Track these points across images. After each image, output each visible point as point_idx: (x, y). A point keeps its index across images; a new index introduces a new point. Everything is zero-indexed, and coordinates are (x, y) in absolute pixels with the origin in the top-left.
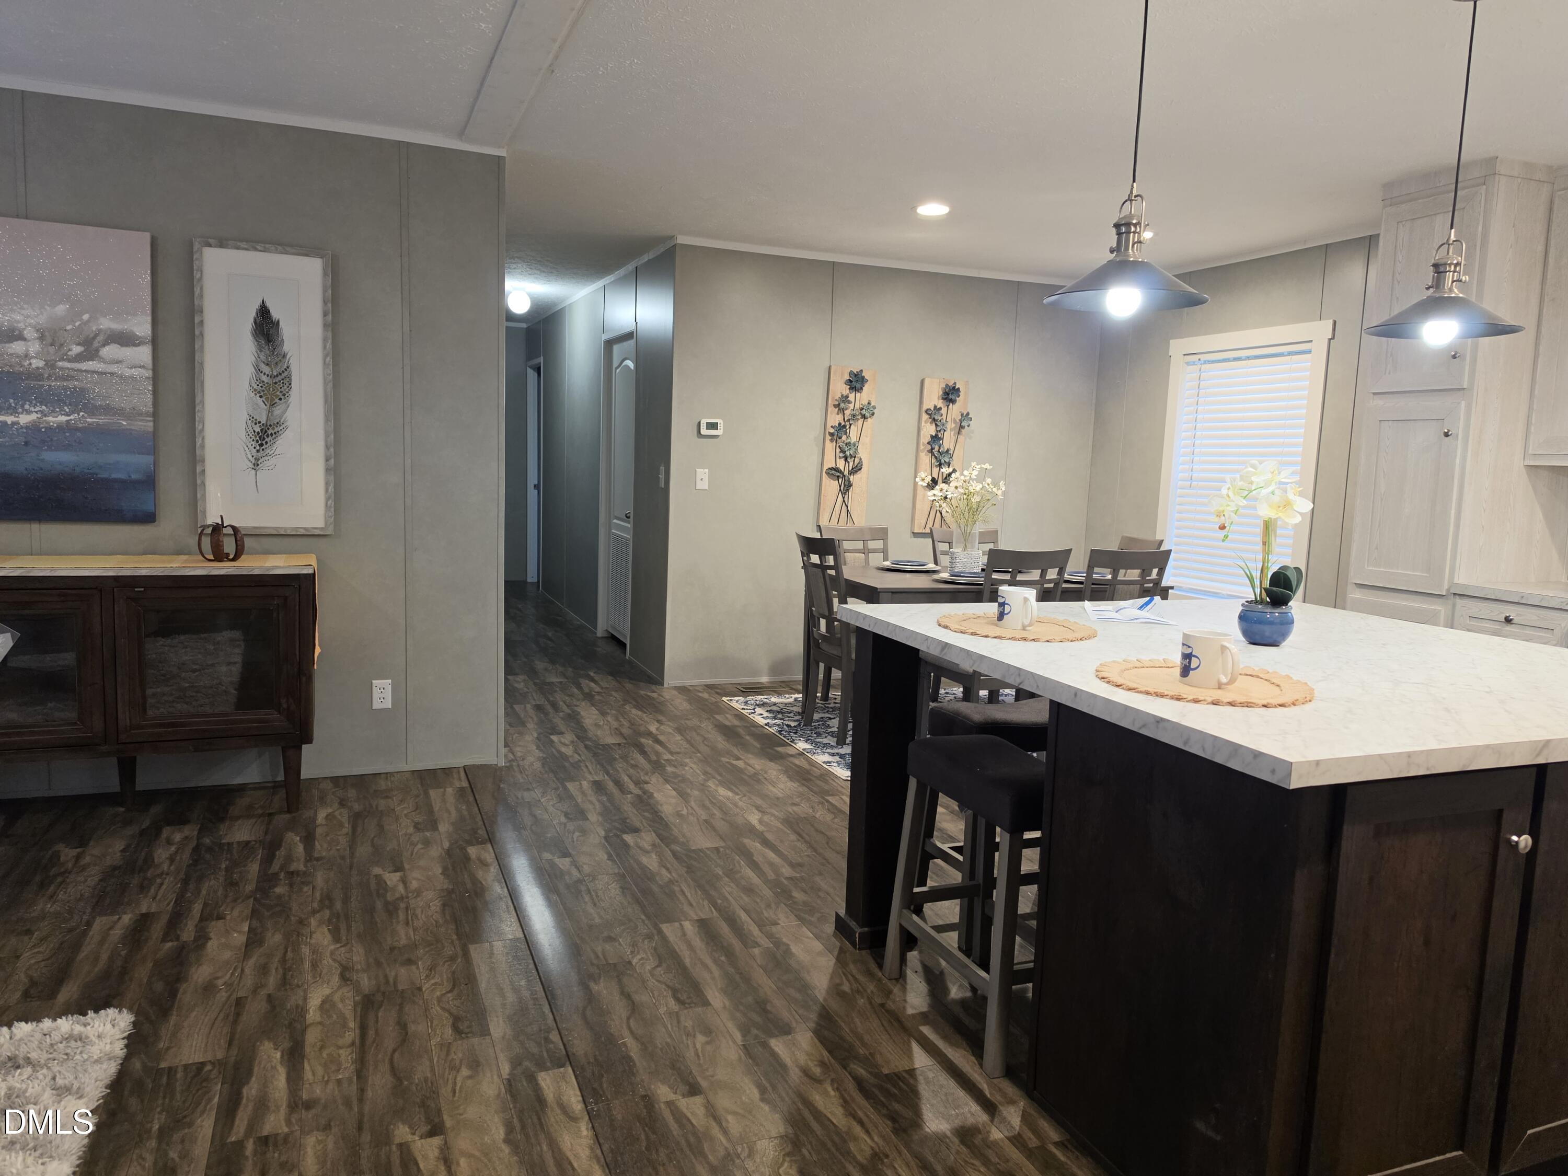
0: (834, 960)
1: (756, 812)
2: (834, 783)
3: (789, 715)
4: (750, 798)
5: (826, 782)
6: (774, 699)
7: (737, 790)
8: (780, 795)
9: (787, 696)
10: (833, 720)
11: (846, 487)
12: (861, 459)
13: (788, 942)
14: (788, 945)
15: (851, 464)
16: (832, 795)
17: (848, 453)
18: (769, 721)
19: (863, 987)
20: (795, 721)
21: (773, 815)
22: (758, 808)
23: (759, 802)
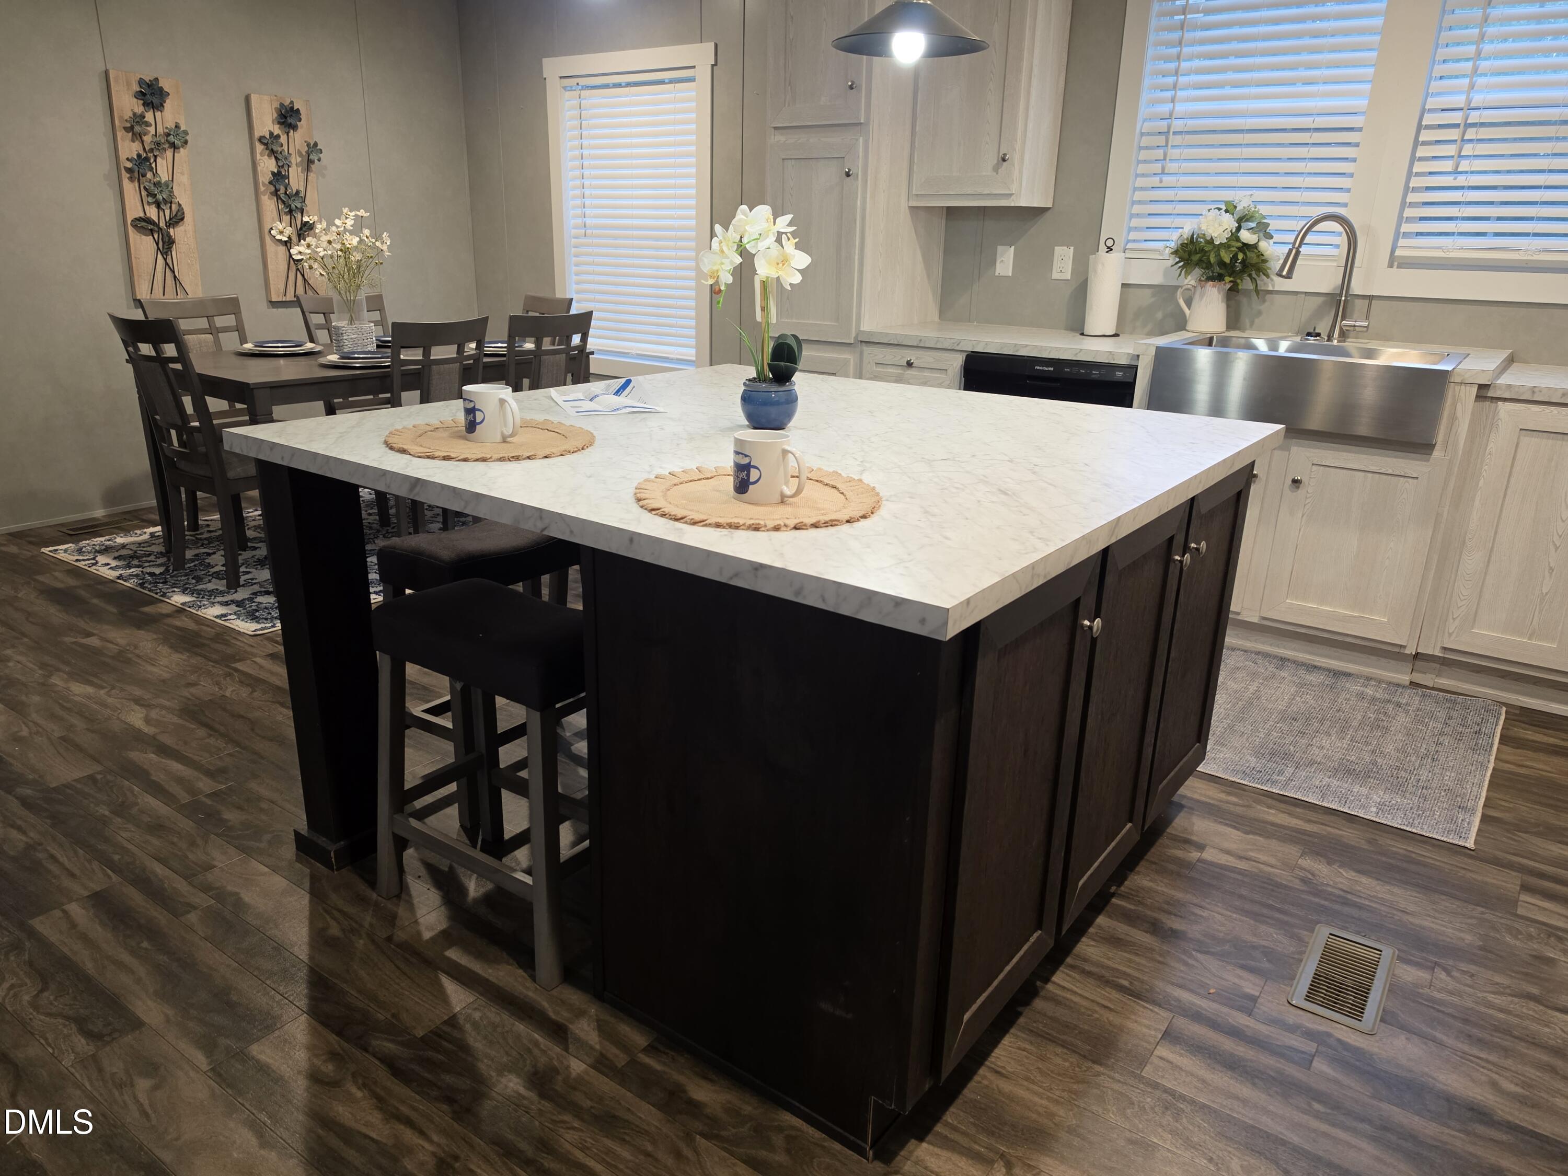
0: (307, 896)
1: (137, 708)
2: (238, 643)
3: (149, 559)
4: (122, 690)
5: (227, 643)
6: (120, 540)
7: (99, 682)
8: (166, 676)
9: (138, 532)
10: (213, 556)
11: (166, 246)
12: (180, 205)
13: (237, 890)
14: (237, 894)
15: (167, 212)
16: (240, 660)
17: (160, 197)
18: (120, 572)
19: (356, 922)
20: (159, 565)
21: (163, 707)
22: (138, 701)
23: (138, 692)
